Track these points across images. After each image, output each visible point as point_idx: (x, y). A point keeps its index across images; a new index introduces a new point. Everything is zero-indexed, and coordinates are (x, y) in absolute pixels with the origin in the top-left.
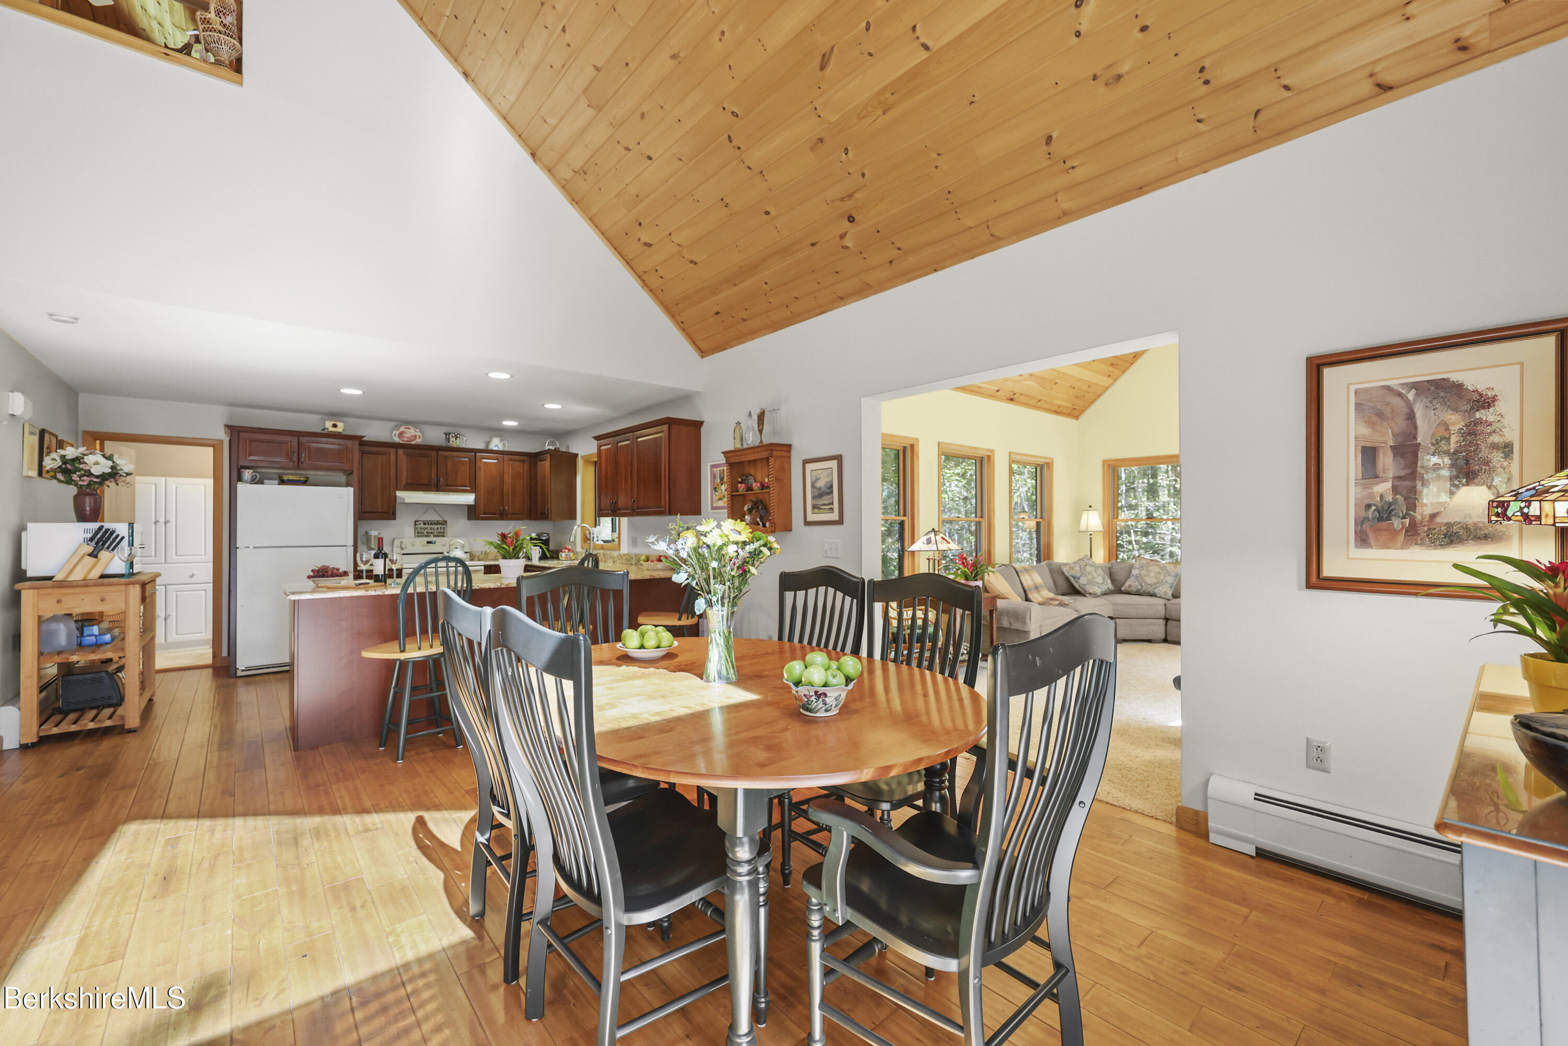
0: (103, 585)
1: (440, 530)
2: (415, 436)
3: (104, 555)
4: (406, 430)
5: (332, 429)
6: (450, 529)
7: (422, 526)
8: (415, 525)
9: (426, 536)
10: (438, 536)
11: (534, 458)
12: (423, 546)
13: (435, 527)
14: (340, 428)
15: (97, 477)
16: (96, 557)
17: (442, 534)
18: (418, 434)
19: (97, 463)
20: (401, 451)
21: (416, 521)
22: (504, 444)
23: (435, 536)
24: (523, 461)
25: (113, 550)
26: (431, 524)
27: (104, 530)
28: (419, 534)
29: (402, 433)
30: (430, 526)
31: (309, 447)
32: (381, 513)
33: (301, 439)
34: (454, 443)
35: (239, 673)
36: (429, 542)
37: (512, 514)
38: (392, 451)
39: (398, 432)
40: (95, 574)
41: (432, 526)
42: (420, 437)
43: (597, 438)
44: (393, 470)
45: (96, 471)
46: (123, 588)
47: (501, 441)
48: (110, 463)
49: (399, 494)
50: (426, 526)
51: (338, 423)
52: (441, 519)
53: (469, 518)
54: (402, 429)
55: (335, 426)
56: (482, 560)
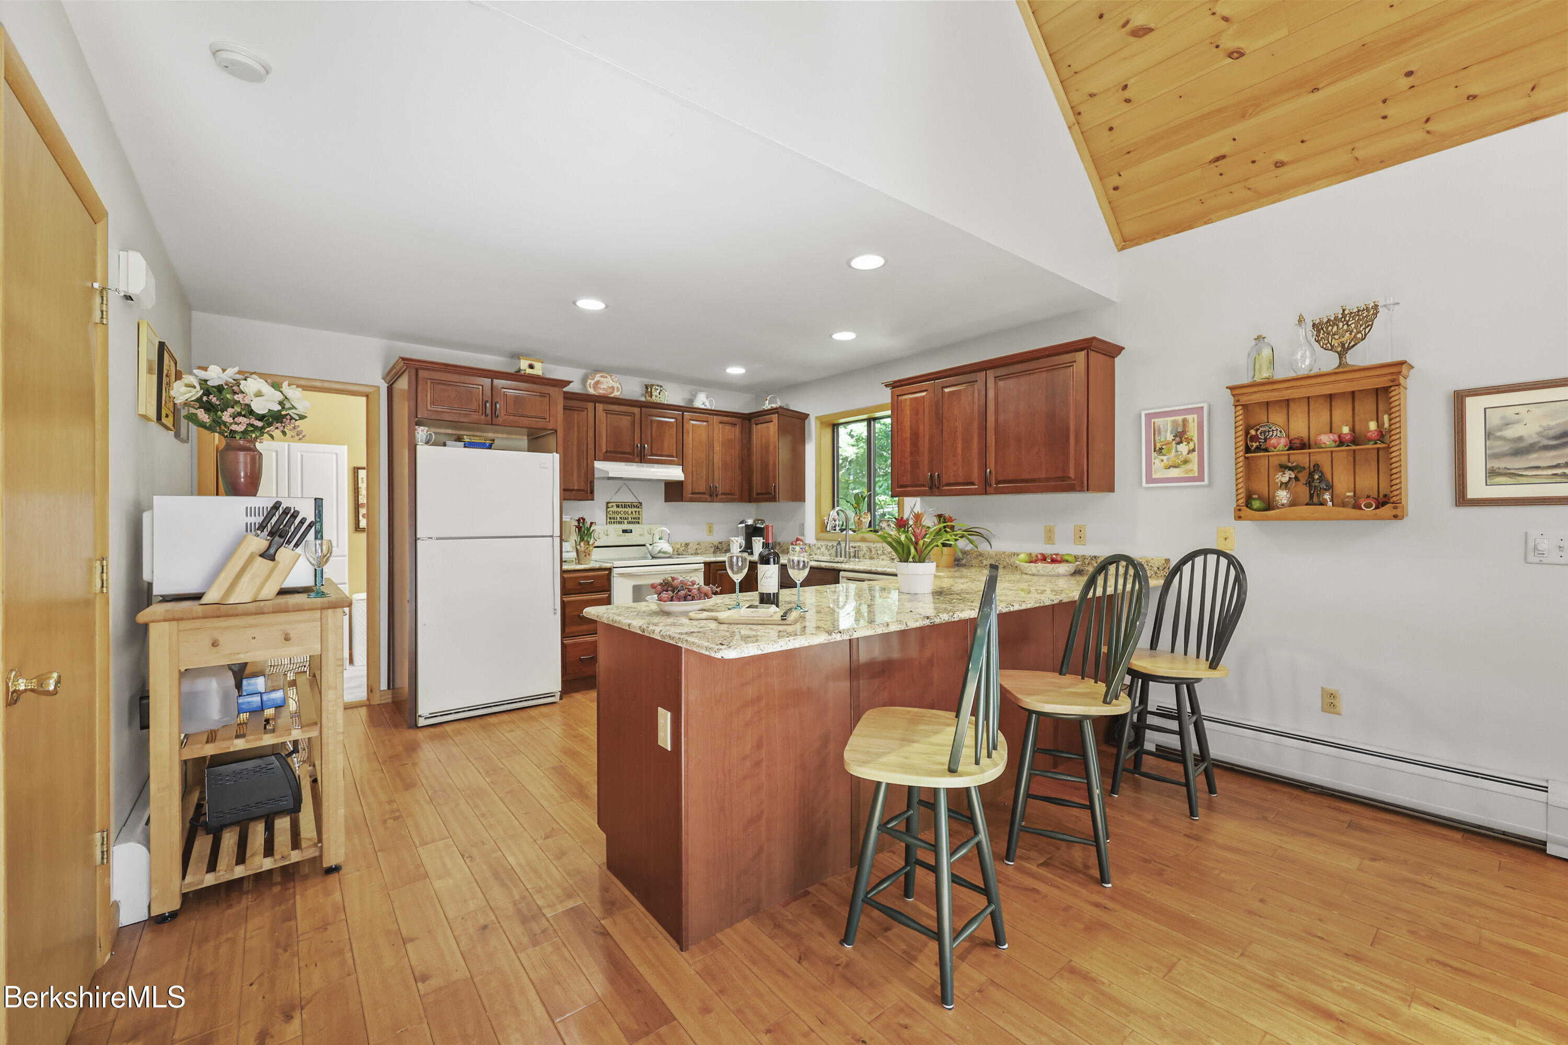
0: (286, 610)
1: (634, 516)
2: (613, 388)
3: (285, 553)
4: (602, 379)
5: (529, 371)
6: (646, 514)
7: (615, 509)
8: (607, 507)
9: (620, 523)
10: (633, 523)
11: (747, 420)
12: (619, 536)
13: (630, 510)
14: (538, 370)
15: (261, 418)
16: (272, 558)
17: (636, 521)
18: (616, 385)
19: (259, 394)
20: (600, 407)
21: (608, 503)
22: (711, 402)
23: (629, 523)
24: (734, 425)
25: (296, 545)
26: (625, 507)
27: (281, 510)
28: (611, 520)
29: (597, 383)
30: (624, 510)
31: (505, 395)
32: (578, 490)
33: (496, 381)
34: (657, 397)
35: (422, 722)
36: (624, 531)
37: (723, 494)
38: (590, 406)
39: (593, 382)
40: (270, 590)
41: (626, 510)
42: (618, 391)
43: (894, 385)
44: (591, 433)
45: (260, 407)
46: (317, 614)
47: (707, 398)
48: (279, 397)
49: (598, 465)
50: (619, 510)
51: (536, 364)
52: (634, 500)
53: (667, 499)
54: (598, 377)
55: (531, 367)
56: (701, 554)
